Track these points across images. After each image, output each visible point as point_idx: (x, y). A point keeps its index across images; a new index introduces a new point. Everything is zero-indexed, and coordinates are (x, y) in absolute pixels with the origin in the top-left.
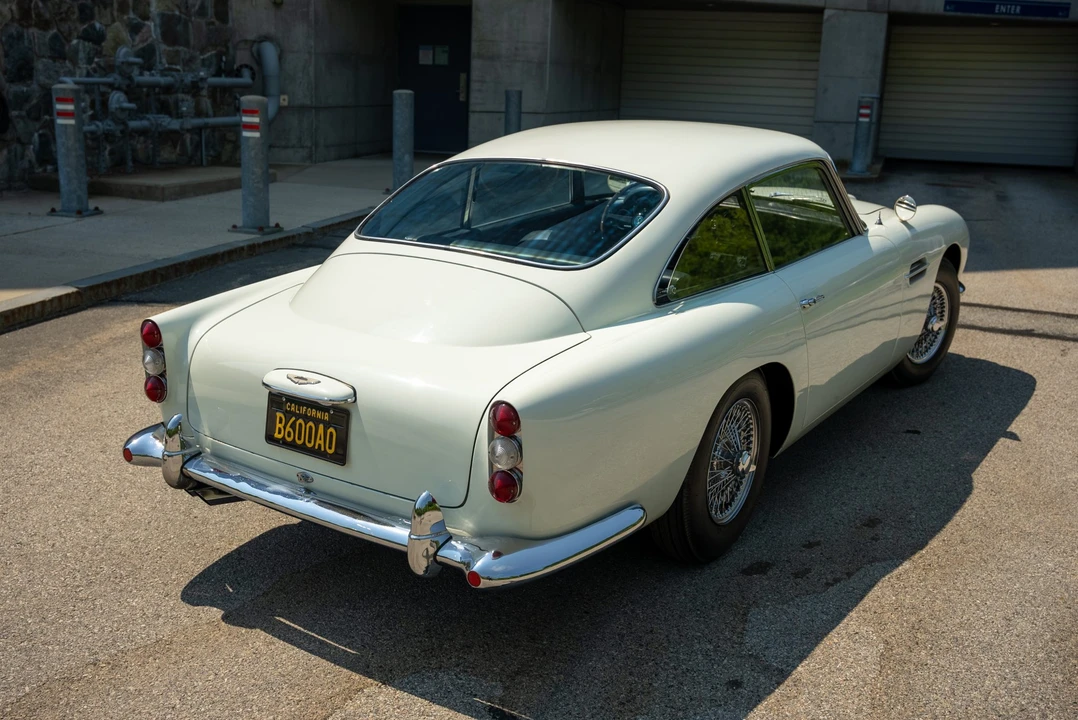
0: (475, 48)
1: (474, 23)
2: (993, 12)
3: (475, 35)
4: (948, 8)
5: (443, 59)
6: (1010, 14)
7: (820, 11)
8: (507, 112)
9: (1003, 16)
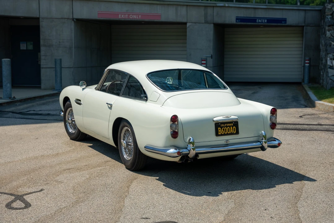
0: (42, 42)
1: (41, 33)
2: (256, 22)
3: (41, 37)
4: (237, 21)
5: (31, 47)
6: (263, 23)
7: (185, 24)
8: (55, 68)
9: (260, 24)
